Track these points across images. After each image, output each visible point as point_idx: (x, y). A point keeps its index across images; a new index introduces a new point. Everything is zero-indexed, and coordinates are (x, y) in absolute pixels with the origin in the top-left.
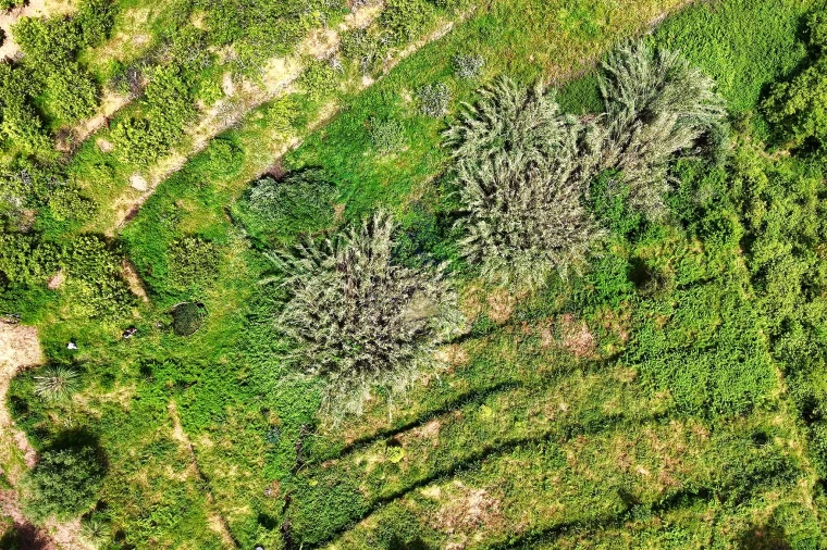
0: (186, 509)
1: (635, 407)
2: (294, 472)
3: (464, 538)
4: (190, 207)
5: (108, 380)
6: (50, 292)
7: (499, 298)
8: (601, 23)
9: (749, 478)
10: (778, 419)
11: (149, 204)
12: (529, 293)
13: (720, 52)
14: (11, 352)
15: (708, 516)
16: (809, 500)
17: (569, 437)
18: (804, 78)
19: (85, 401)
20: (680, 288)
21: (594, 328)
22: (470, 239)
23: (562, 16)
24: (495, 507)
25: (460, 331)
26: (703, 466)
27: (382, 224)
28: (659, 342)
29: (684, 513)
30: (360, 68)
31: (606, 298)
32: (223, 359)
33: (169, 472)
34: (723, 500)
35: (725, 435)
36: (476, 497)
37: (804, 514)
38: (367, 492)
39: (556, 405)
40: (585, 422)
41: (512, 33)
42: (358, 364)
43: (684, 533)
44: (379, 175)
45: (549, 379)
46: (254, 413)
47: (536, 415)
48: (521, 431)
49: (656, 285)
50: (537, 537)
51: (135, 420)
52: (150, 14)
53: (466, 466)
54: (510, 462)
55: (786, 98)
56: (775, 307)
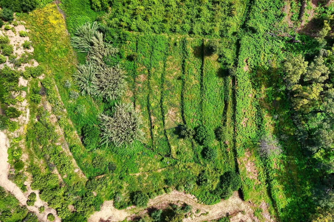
0: (154, 176)
1: (161, 70)
2: (153, 151)
3: (178, 117)
4: (85, 160)
5: (121, 187)
6: (97, 196)
7: (127, 93)
8: (64, 47)
9: (183, 50)
10: (173, 39)
11: (82, 169)
12: (128, 86)
13: (79, 18)
14: (109, 207)
15: (188, 62)
16: (192, 39)
17: (163, 88)
19: (124, 194)
20: (137, 50)
21: (141, 73)
22: (111, 97)
23: (60, 56)
24: (173, 109)
25: (133, 105)
26: (178, 59)
27: (102, 117)
28: (148, 60)
29: (186, 68)
30: (61, 111)
31: (134, 68)
32: (123, 161)
33: (145, 178)
34: (186, 58)
35: (173, 52)
36: (170, 112)
37: (194, 41)
38: (162, 136)
39: (156, 88)
40: (161, 83)
41: (61, 70)
42: (133, 130)
43: (190, 69)
44: (89, 114)
45: (149, 88)
46: (138, 157)
47: (156, 94)
50: (182, 101)
52: (36, 158)
53: (163, 112)
54: (165, 103)
55: (96, 6)
56: (147, 29)
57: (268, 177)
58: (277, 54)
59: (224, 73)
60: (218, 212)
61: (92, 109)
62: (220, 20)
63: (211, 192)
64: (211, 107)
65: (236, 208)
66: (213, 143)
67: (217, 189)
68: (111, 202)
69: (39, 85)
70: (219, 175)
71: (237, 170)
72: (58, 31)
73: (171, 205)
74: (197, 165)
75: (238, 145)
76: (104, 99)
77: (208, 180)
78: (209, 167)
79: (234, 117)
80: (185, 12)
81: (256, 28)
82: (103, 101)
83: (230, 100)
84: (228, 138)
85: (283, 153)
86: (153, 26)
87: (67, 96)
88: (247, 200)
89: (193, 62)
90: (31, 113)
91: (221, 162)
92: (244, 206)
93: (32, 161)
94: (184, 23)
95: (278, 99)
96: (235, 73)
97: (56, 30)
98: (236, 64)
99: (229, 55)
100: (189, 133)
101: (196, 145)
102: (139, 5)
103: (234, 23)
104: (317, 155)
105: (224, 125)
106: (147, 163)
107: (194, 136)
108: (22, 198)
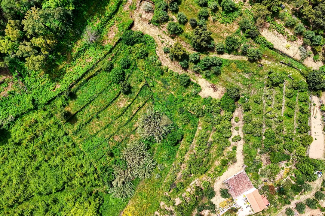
0: (165, 83)
1: (103, 132)
2: (152, 95)
3: (121, 99)
4: (190, 128)
5: (188, 96)
6: (203, 105)
7: (133, 138)
8: (139, 197)
9: (80, 130)
10: (79, 141)
11: (197, 126)
12: (129, 142)
14: (204, 93)
15: (84, 120)
16: (69, 131)
17: (112, 122)
18: (98, 205)
19: (189, 91)
20: (104, 155)
21: (115, 142)
22: (143, 146)
23: (146, 194)
24: (118, 105)
25: (137, 130)
26: (88, 128)
27: (159, 141)
28: (103, 145)
29: (88, 119)
30: (175, 166)
31: (115, 147)
32: (172, 107)
33: (171, 86)
34: (83, 124)
35: (87, 134)
36: (122, 106)
37: (69, 128)
38: (139, 98)
39: (116, 125)
40: (110, 125)
41: (153, 187)
42: (150, 117)
43: (87, 116)
44: (164, 149)
45: (119, 129)
46: (163, 101)
47: (119, 122)
48: (120, 119)
49: (109, 153)
50: (110, 104)
51: (180, 92)
52: (213, 157)
53: (126, 110)
54: (119, 114)
56: (86, 160)
57: (108, 20)
58: (35, 77)
59: (72, 96)
60: (153, 30)
61: (160, 150)
62: (44, 125)
63: (145, 44)
64: (98, 85)
65: (141, 22)
66: (117, 66)
67: (141, 42)
68: (200, 94)
69: (172, 191)
70: (132, 47)
71: (120, 40)
72: (133, 208)
73: (172, 60)
74: (137, 65)
75: (105, 52)
76: (148, 149)
77: (140, 51)
78: (133, 57)
79: (91, 69)
80: (58, 148)
81: (31, 102)
82: (150, 148)
83: (84, 79)
84: (107, 61)
85: (87, 24)
86: (82, 158)
87: (165, 170)
88: (132, 20)
89: (82, 118)
90: (191, 182)
91: (123, 53)
92: (137, 19)
93: (216, 157)
94: (64, 143)
95: (59, 54)
96: (67, 91)
97: (134, 209)
98: (61, 94)
99: (59, 102)
100: (124, 85)
101: (127, 75)
102: (77, 177)
103: (38, 115)
104: (71, 8)
105: (101, 70)
106: (162, 93)
107: (123, 81)
108: (240, 145)
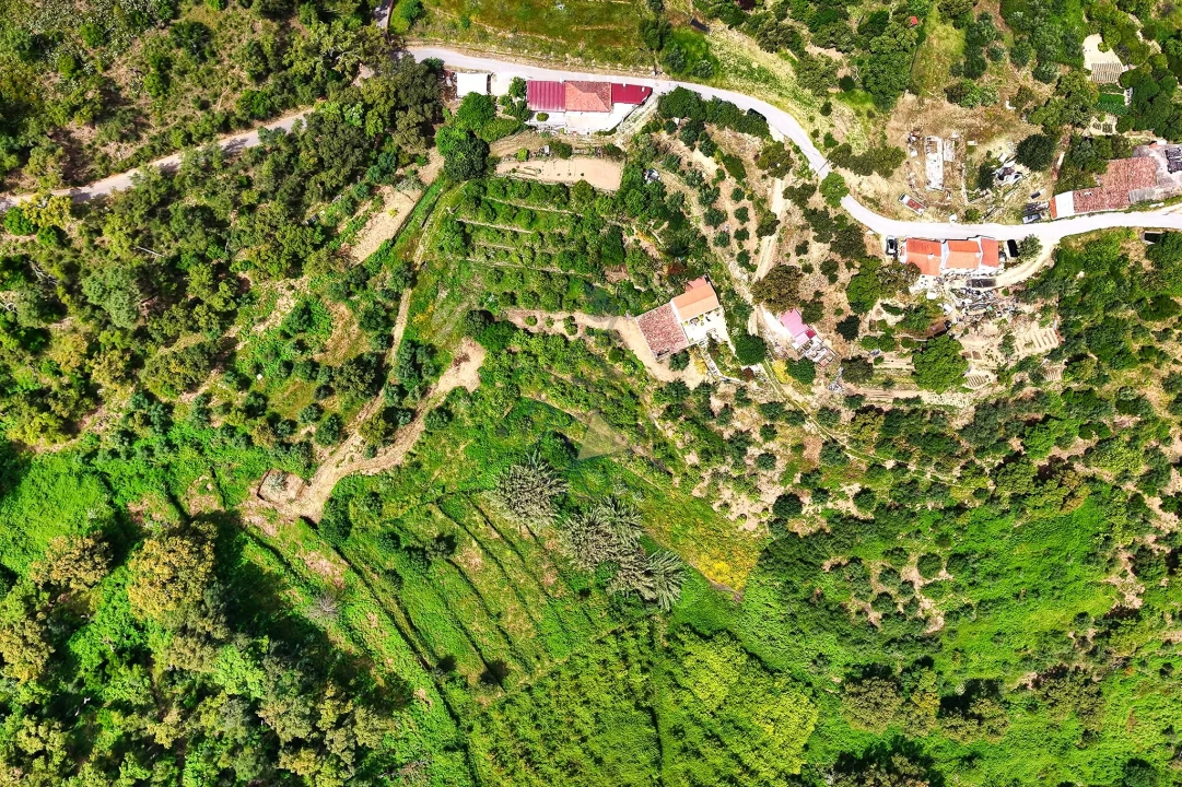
0: (439, 461)
1: (532, 608)
2: (462, 491)
3: (463, 561)
4: (542, 417)
5: (472, 416)
6: (494, 385)
7: (553, 542)
8: (681, 543)
9: (521, 657)
10: (547, 663)
11: (538, 403)
12: (559, 553)
14: (469, 381)
15: (502, 646)
16: (522, 682)
17: (512, 587)
18: (693, 636)
19: (461, 411)
20: (584, 611)
21: (556, 583)
22: (571, 522)
23: (677, 526)
24: (477, 568)
25: (536, 532)
26: (519, 640)
27: (564, 487)
28: (560, 610)
29: (500, 637)
30: (619, 456)
31: (569, 584)
32: (493, 450)
33: (448, 450)
34: (510, 650)
35: (534, 645)
36: (478, 560)
37: (516, 682)
38: (465, 521)
39: (521, 578)
40: (519, 591)
41: (661, 508)
42: (510, 499)
43: (494, 639)
44: (582, 477)
45: (530, 572)
46: (478, 469)
47: (515, 572)
48: (507, 568)
50: (473, 587)
51: (462, 431)
53: (488, 553)
54: (495, 568)
56: (591, 652)
57: (292, 572)
58: (396, 740)
59: (447, 665)
60: (324, 477)
61: (584, 486)
62: (502, 735)
63: (351, 496)
64: (429, 607)
65: (303, 500)
66: (393, 562)
67: (346, 505)
68: (471, 389)
69: (671, 469)
70: (355, 525)
71: (337, 549)
72: (704, 557)
73: (393, 442)
74: (393, 517)
75: (360, 584)
76: (579, 512)
77: (366, 509)
78: (376, 527)
79: (392, 618)
80: (557, 711)
81: (449, 754)
82: (578, 508)
83: (411, 635)
84: (377, 580)
85: (294, 616)
86: (585, 661)
87: (628, 480)
88: (297, 521)
89: (496, 650)
90: (655, 427)
91: (365, 545)
92: (296, 510)
93: (606, 370)
94: (548, 695)
95: (352, 682)
96: (435, 674)
97: (707, 558)
98: (438, 686)
99: (457, 695)
100: (435, 550)
101: (412, 542)
102: (628, 677)
103: (480, 743)
105: (396, 597)
106: (461, 470)
107: (424, 552)
108: (583, 319)
